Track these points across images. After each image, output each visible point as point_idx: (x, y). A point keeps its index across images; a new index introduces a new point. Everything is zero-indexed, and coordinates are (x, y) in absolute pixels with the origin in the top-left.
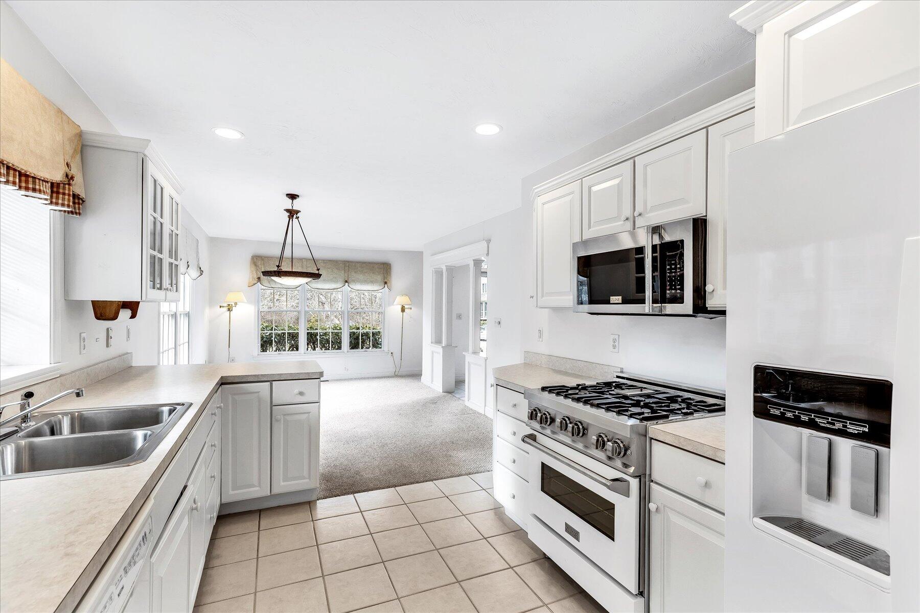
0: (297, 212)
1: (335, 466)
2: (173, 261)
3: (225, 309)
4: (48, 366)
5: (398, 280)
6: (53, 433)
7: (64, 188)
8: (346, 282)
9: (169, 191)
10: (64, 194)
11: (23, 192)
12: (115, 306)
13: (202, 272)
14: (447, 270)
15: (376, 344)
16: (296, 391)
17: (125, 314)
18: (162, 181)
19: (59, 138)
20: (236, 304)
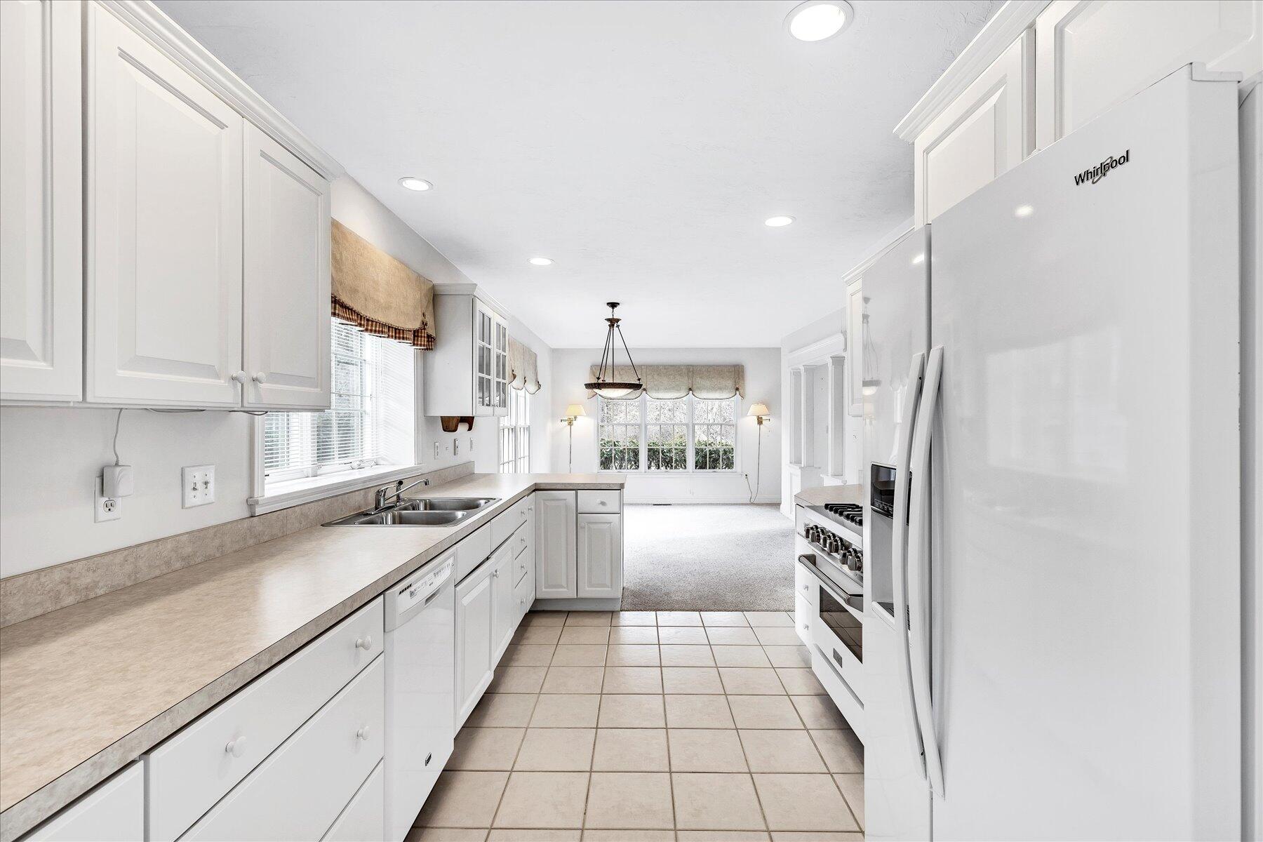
0: (618, 320)
1: (647, 586)
2: (501, 380)
3: (566, 423)
4: (413, 465)
5: (753, 385)
6: (414, 509)
7: (421, 333)
8: (690, 389)
9: (496, 319)
10: (421, 337)
11: (398, 341)
12: (455, 421)
13: (539, 386)
14: (806, 370)
15: (729, 464)
16: (598, 501)
17: (463, 428)
18: (489, 313)
19: (418, 296)
20: (575, 418)
